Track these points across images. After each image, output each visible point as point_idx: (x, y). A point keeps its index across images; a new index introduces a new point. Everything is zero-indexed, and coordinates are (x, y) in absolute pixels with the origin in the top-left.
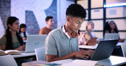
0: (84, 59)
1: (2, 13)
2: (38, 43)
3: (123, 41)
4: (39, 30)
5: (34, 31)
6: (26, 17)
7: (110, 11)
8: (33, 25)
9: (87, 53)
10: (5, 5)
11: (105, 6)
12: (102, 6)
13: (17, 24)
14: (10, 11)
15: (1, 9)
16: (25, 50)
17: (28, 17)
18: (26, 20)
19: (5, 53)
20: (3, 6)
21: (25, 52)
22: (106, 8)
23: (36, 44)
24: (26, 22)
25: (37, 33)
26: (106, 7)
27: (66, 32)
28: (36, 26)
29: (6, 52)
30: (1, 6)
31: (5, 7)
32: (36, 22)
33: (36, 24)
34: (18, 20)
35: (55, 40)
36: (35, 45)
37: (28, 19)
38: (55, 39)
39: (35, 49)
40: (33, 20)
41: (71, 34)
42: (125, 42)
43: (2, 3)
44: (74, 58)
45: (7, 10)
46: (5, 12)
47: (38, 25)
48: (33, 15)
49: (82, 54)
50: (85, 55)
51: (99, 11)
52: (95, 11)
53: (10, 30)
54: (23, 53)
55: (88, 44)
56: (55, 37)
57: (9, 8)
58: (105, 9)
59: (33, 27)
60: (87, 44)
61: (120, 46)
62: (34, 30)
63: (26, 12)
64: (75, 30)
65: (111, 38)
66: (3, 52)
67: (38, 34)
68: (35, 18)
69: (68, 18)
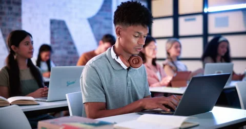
0: (162, 112)
1: (4, 24)
2: (74, 83)
3: (240, 78)
4: (78, 58)
5: (68, 60)
6: (52, 33)
7: (217, 20)
8: (66, 48)
9: (167, 101)
10: (10, 8)
11: (206, 10)
12: (200, 10)
13: (28, 44)
14: (20, 20)
15: (3, 17)
16: (47, 96)
17: (55, 31)
18: (52, 38)
19: (8, 103)
20: (7, 11)
21: (47, 100)
22: (208, 13)
23: (68, 84)
24: (52, 42)
25: (73, 62)
26: (209, 11)
27: (118, 58)
28: (72, 50)
29: (10, 100)
30: (3, 10)
31: (11, 13)
32: (72, 43)
33: (72, 46)
34: (30, 35)
35: (98, 73)
36: (67, 86)
37: (55, 36)
38: (99, 71)
39: (67, 95)
40: (66, 38)
41: (128, 61)
42: (245, 80)
43: (5, 5)
44: (142, 111)
45: (13, 19)
46: (11, 23)
47: (75, 48)
48: (66, 29)
49: (158, 104)
50: (164, 105)
51: (194, 19)
52: (186, 20)
53: (15, 57)
54: (44, 101)
55: (172, 84)
56: (97, 69)
57: (19, 14)
58: (205, 16)
59: (65, 52)
60: (170, 85)
61: (234, 88)
62: (67, 57)
63: (52, 22)
64: (133, 50)
65: (216, 72)
66: (4, 101)
67: (76, 65)
68: (69, 34)
69: (118, 30)
